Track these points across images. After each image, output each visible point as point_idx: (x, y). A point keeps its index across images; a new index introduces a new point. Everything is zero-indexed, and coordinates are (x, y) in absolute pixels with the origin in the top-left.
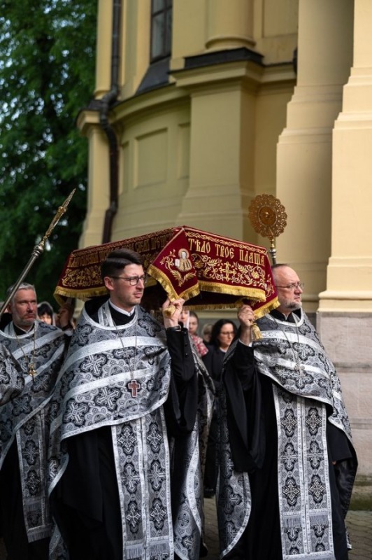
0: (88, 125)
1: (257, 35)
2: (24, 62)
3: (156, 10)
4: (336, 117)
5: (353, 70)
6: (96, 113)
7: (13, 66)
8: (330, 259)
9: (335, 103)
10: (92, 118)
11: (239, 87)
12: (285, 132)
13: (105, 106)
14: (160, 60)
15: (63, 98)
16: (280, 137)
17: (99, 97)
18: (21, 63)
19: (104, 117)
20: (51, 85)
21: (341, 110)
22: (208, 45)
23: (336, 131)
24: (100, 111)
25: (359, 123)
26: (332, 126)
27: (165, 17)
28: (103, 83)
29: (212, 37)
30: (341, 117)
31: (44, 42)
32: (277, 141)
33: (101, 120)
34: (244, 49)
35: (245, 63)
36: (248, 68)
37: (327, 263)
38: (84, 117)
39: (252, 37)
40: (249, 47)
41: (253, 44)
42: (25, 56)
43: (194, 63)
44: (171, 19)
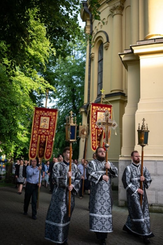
0: (82, 112)
1: (124, 89)
2: (69, 95)
3: (99, 83)
4: (136, 111)
5: (140, 99)
6: (84, 109)
7: (66, 96)
8: (135, 146)
9: (136, 107)
10: (83, 110)
11: (119, 102)
12: (125, 115)
13: (86, 107)
14: (99, 95)
15: (78, 104)
16: (123, 116)
17: (85, 105)
18: (68, 95)
19: (86, 110)
20: (75, 101)
21: (137, 109)
22: (111, 91)
23: (136, 114)
24: (85, 108)
25: (142, 112)
26: (135, 113)
27: (101, 85)
28: (86, 101)
29: (112, 90)
30: (137, 111)
31: (73, 90)
32: (122, 117)
33: (85, 111)
34: (120, 92)
35: (120, 96)
36: (121, 97)
37: (134, 147)
38: (81, 110)
39: (122, 89)
40: (121, 92)
41: (123, 91)
42: (69, 94)
43: (107, 96)
44: (102, 85)
